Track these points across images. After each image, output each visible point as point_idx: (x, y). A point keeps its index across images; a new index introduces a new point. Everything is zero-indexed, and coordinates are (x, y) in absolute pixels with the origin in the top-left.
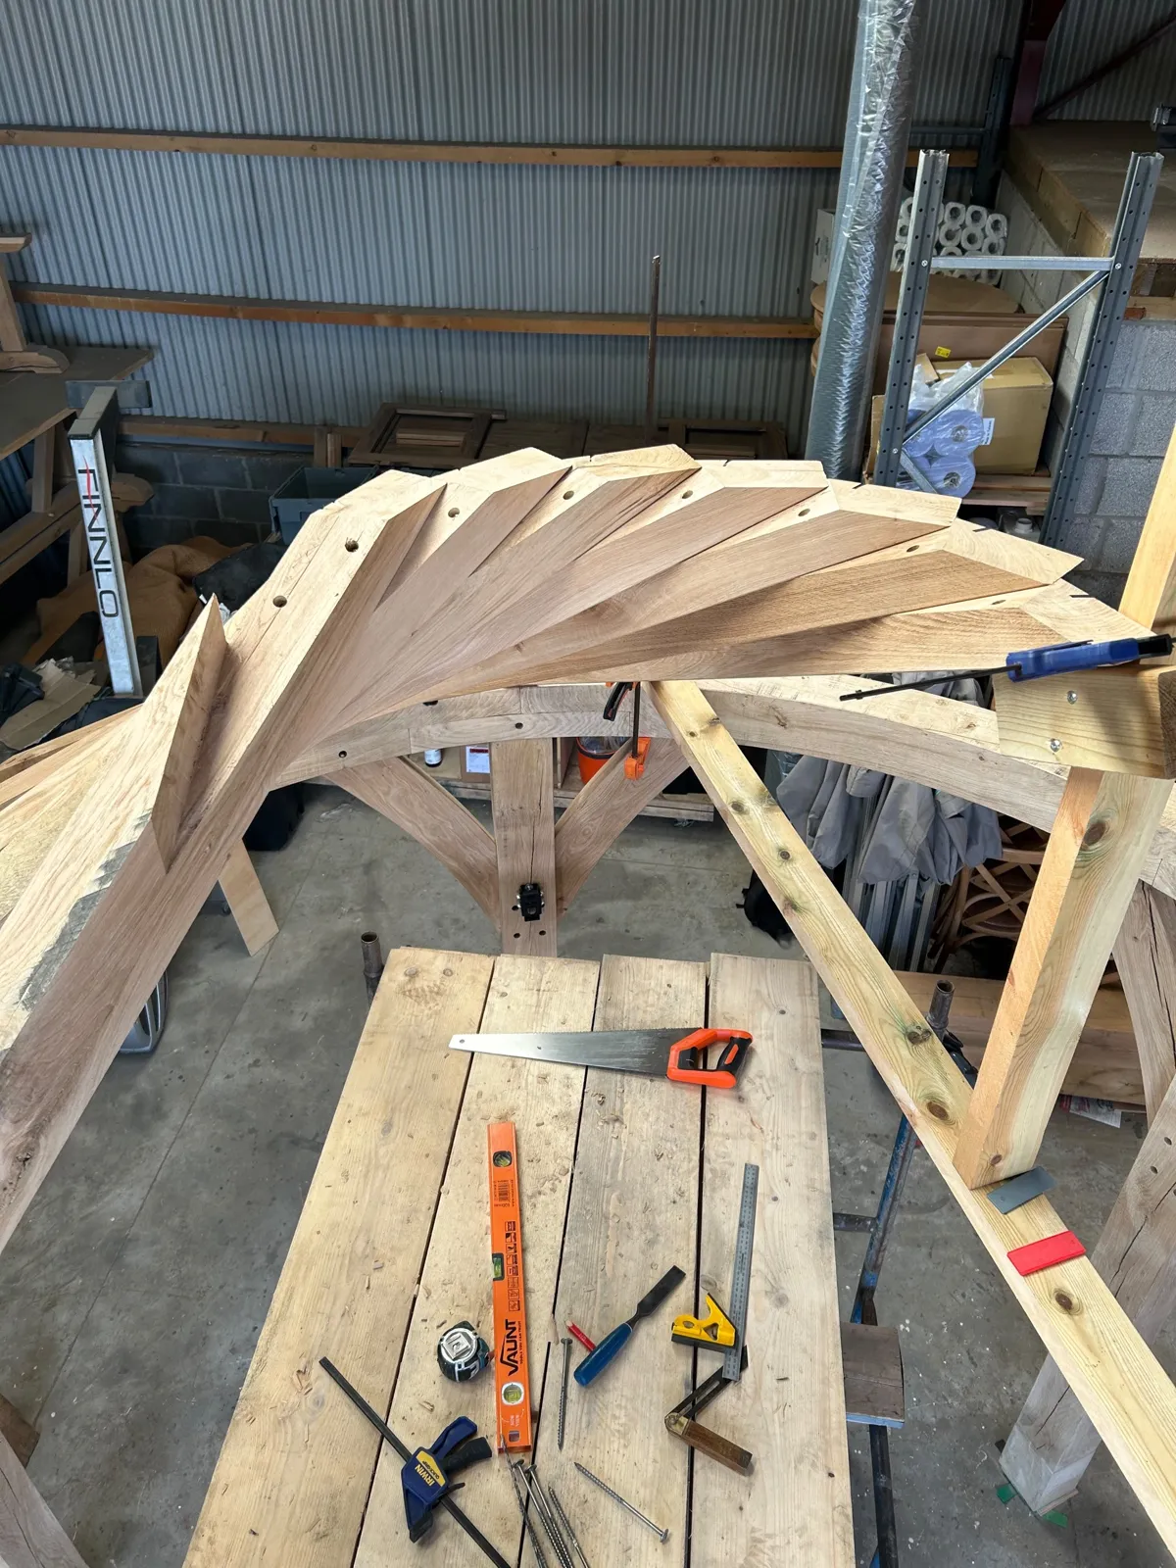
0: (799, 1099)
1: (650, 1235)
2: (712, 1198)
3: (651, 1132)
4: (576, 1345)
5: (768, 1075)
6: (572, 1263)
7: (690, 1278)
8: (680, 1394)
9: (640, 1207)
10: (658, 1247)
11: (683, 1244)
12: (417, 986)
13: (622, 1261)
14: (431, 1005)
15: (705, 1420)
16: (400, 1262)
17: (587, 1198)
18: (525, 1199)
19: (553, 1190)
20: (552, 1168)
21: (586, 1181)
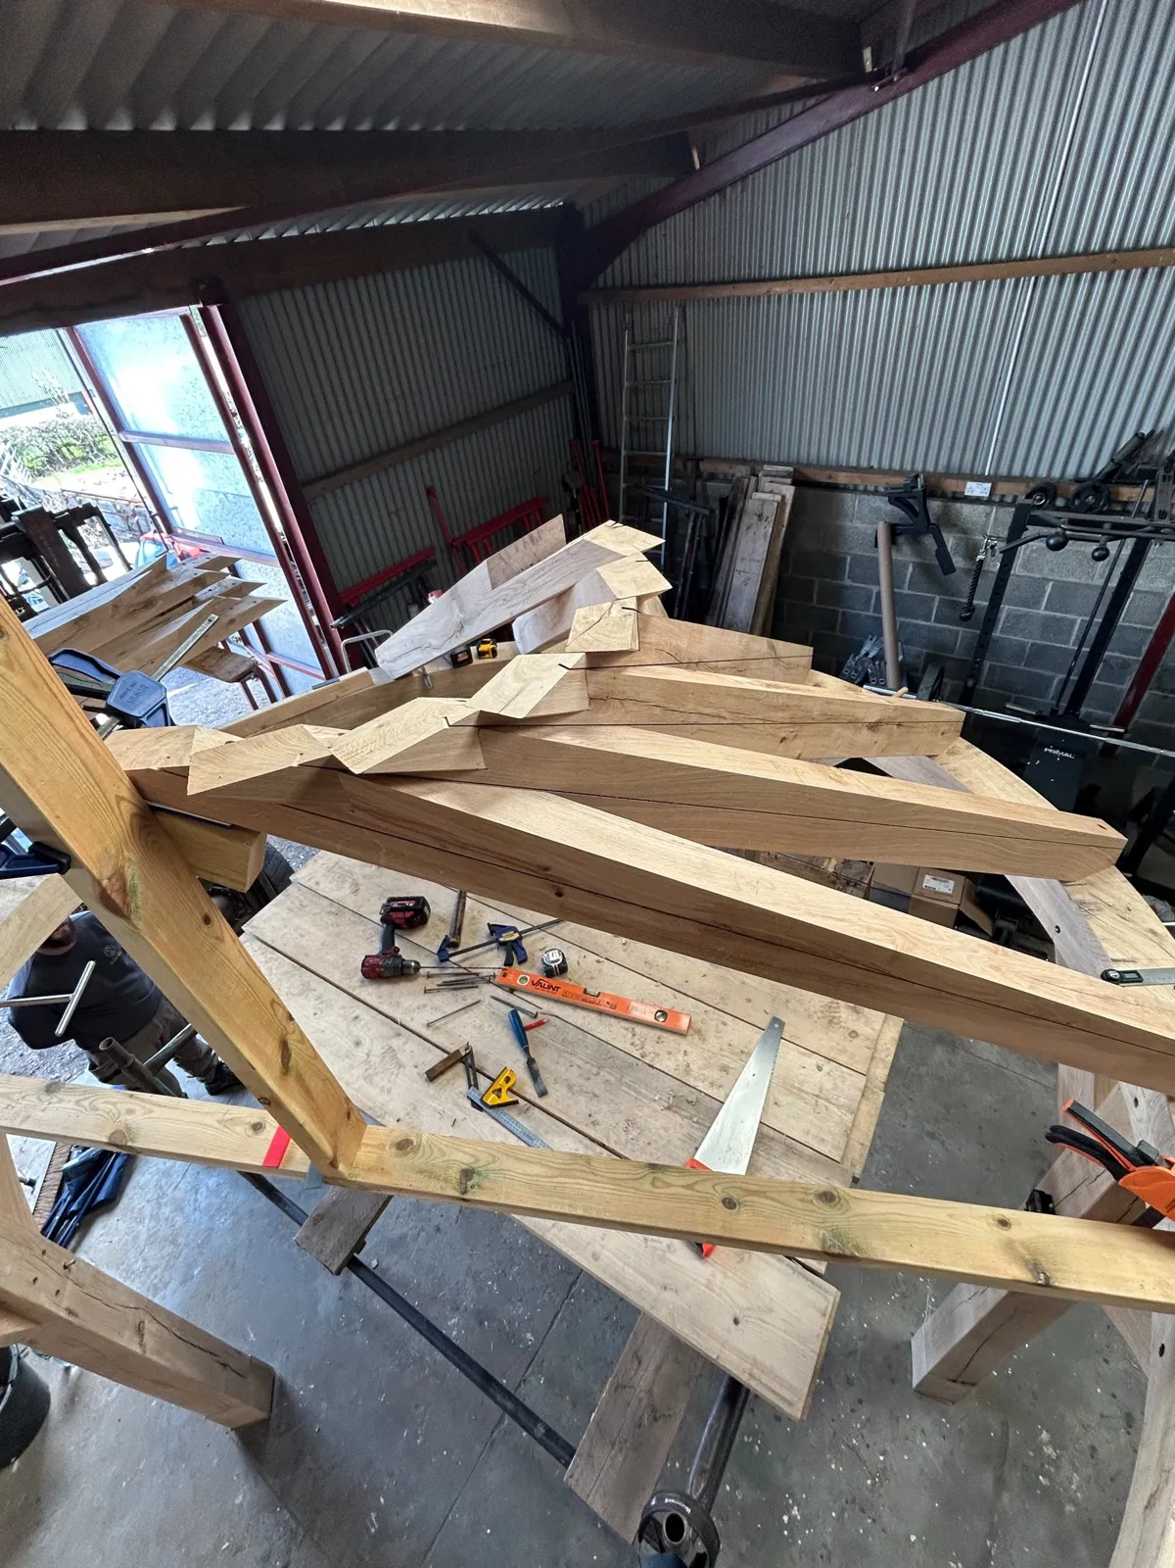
0: (635, 1269)
1: (576, 1089)
2: (581, 1142)
3: (651, 1126)
4: (533, 1022)
5: (668, 1254)
6: (580, 1037)
7: (538, 1101)
8: (478, 1063)
9: (597, 1092)
10: (566, 1090)
11: (560, 1107)
12: (842, 1009)
13: (568, 1064)
14: (820, 1015)
15: (460, 1067)
16: (623, 953)
17: (618, 1062)
18: (634, 1026)
19: (632, 1044)
20: (648, 1048)
21: (631, 1066)
